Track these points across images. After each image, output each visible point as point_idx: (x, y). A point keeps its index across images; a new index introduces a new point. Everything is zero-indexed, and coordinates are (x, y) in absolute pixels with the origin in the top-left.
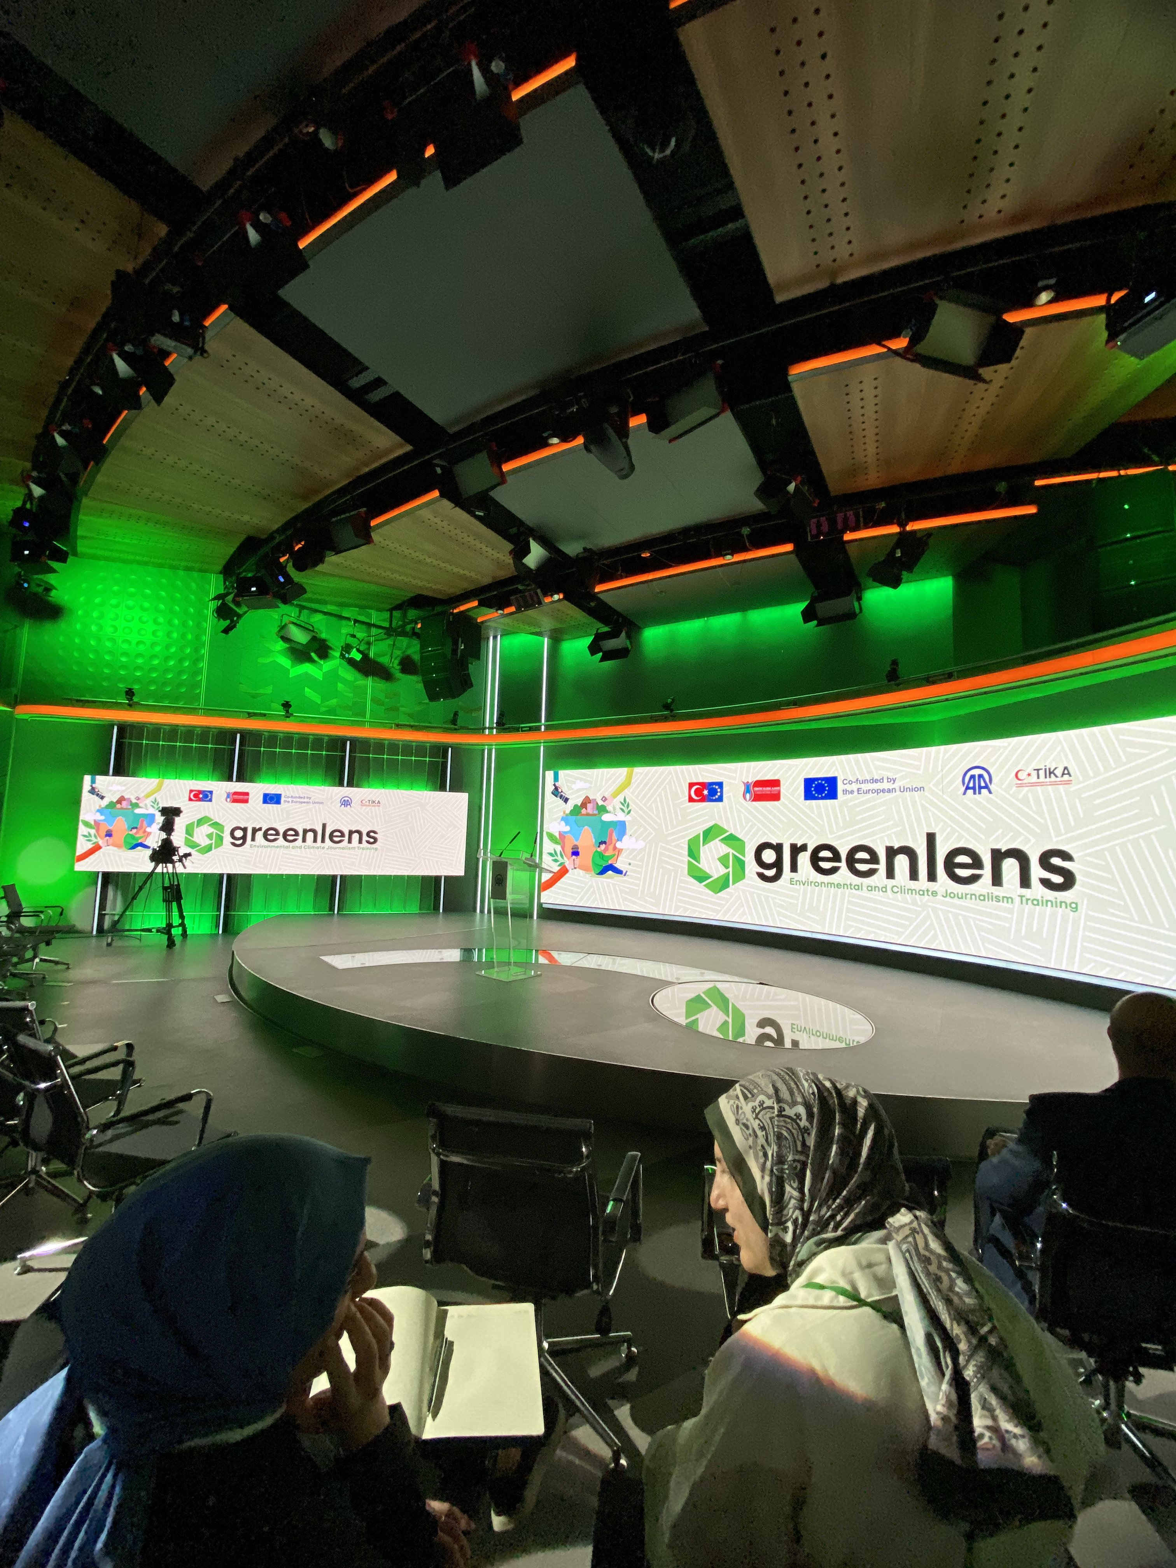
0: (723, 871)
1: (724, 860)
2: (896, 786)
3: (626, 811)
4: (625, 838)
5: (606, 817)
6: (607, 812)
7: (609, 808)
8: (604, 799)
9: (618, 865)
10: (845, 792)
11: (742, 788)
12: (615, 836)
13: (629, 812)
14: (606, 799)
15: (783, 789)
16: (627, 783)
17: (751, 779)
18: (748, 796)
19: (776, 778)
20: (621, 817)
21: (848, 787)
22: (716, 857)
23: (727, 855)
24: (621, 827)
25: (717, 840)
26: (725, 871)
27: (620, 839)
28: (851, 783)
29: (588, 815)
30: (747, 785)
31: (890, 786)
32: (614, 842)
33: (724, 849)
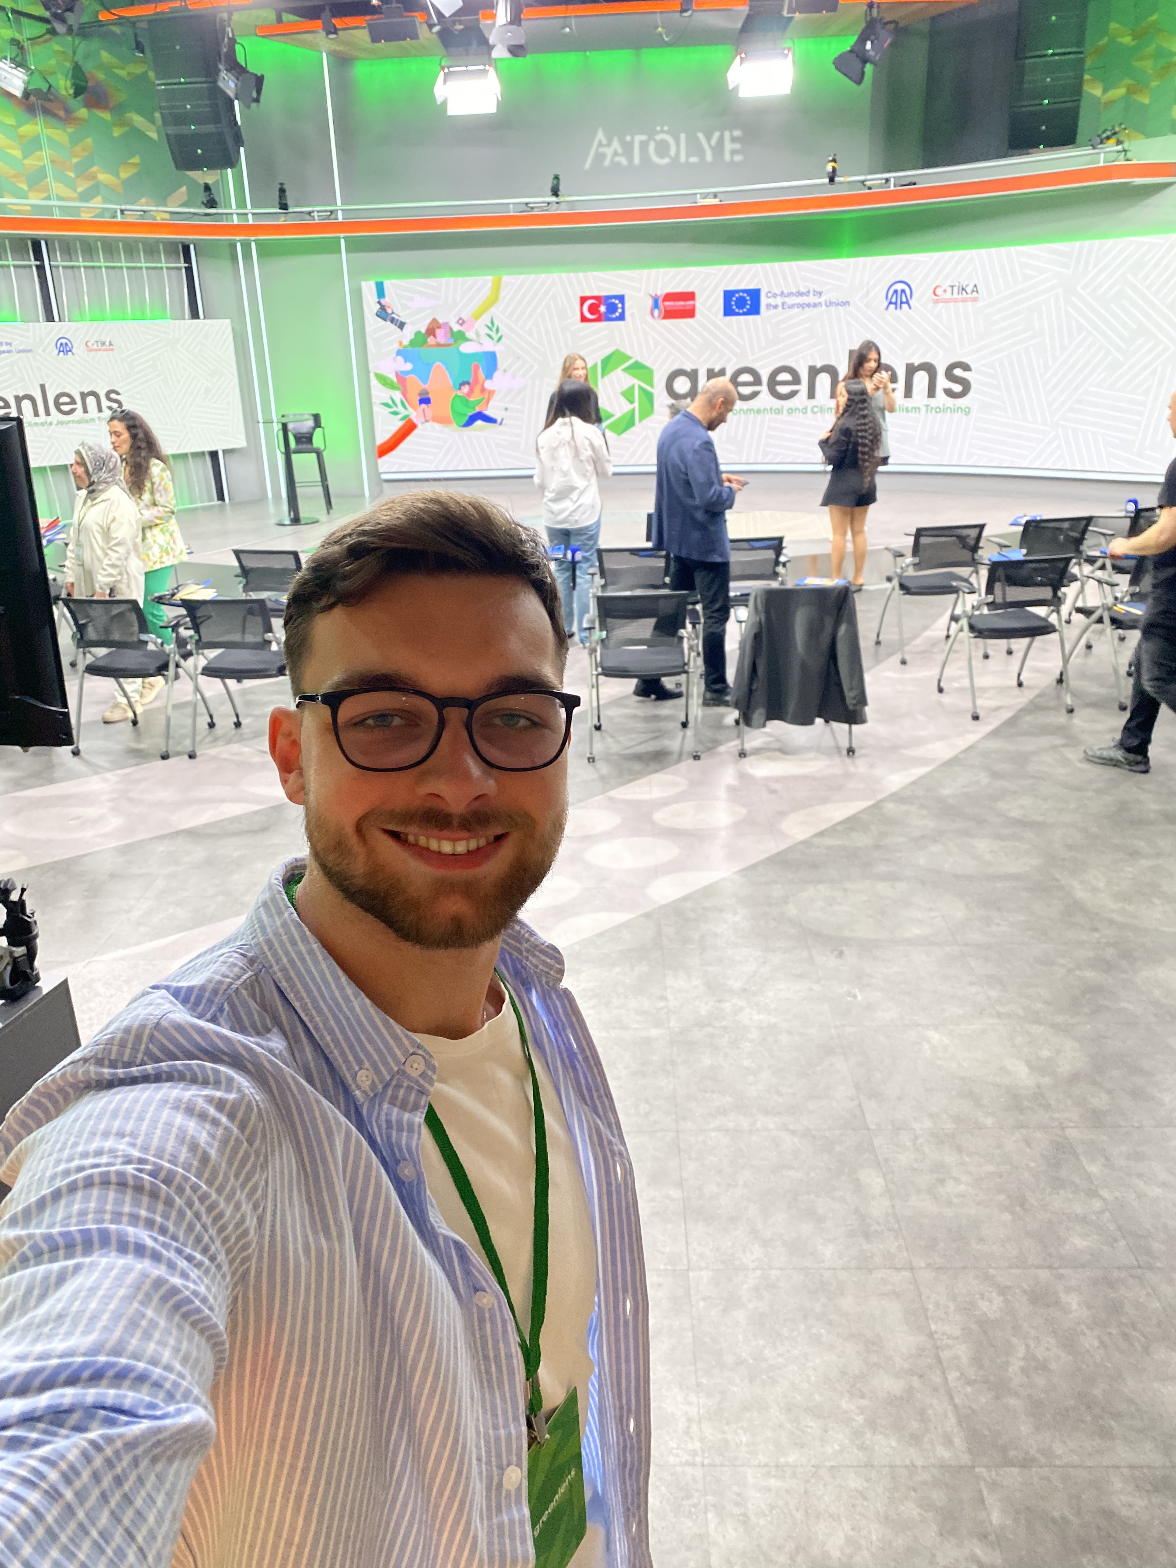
0: (627, 407)
1: (628, 395)
2: (822, 300)
3: (496, 337)
4: (496, 375)
5: (466, 348)
6: (467, 340)
7: (470, 334)
8: (461, 322)
9: (488, 412)
10: (768, 306)
11: (650, 303)
12: (481, 374)
13: (500, 339)
14: (464, 322)
15: (699, 304)
16: (494, 299)
17: (661, 292)
18: (656, 312)
19: (690, 290)
20: (489, 346)
21: (772, 301)
22: (619, 390)
23: (632, 388)
24: (491, 361)
25: (619, 370)
26: (631, 407)
27: (489, 376)
28: (775, 296)
29: (439, 345)
30: (656, 300)
31: (816, 300)
32: (481, 380)
33: (627, 380)
